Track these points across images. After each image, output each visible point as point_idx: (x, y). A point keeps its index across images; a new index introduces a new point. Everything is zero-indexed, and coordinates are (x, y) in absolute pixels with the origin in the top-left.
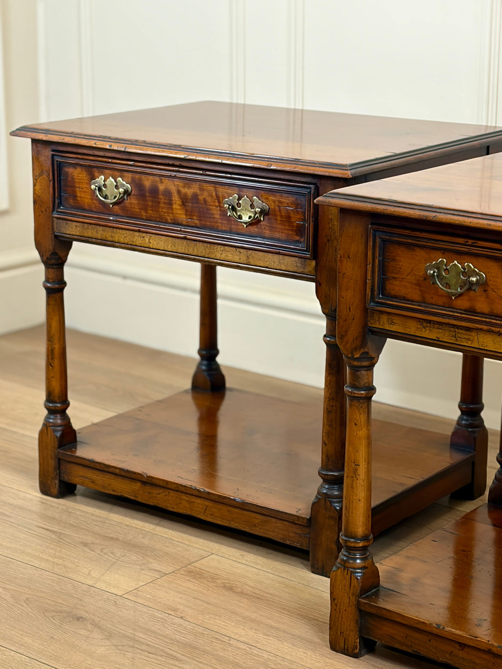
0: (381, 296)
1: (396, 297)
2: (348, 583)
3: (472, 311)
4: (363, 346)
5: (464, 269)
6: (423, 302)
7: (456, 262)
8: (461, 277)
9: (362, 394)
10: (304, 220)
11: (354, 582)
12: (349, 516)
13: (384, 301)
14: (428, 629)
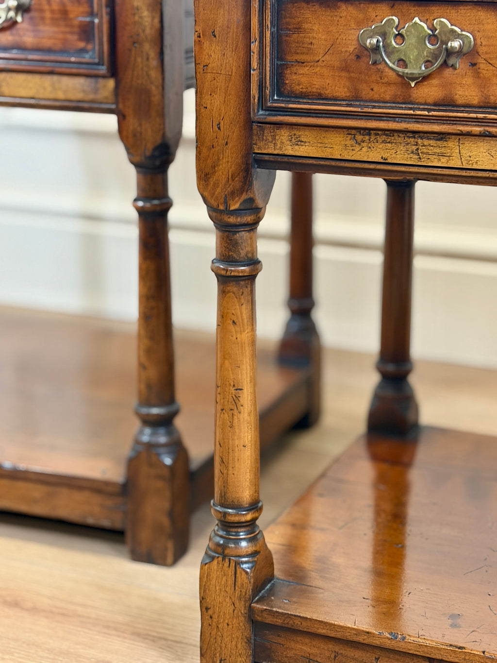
0: (276, 98)
1: (303, 96)
2: (231, 582)
3: (448, 103)
4: (246, 187)
5: (433, 29)
6: (356, 98)
7: (416, 19)
8: (428, 44)
9: (242, 271)
10: (92, 14)
11: (242, 579)
12: (227, 474)
13: (283, 105)
14: (377, 642)
